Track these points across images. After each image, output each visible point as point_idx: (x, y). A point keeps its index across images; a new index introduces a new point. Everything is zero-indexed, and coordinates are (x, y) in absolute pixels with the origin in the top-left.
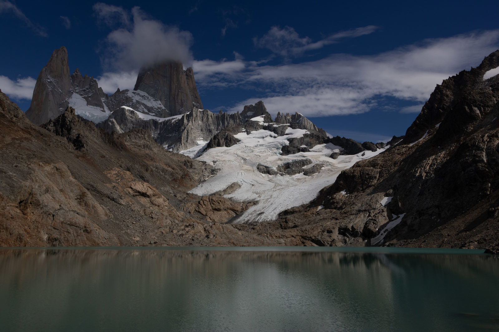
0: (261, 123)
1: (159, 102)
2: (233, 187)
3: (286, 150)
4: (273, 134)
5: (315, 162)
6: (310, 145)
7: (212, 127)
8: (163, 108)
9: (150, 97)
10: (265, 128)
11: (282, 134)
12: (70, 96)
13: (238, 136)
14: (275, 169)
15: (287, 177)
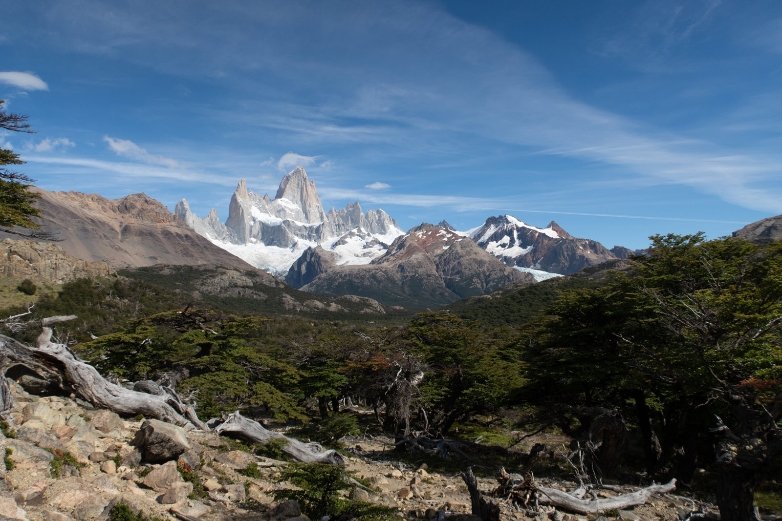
0: (356, 233)
1: (296, 205)
2: (347, 262)
3: (365, 247)
4: (360, 238)
5: (373, 252)
6: (373, 245)
7: (334, 231)
8: (299, 208)
9: (290, 202)
10: (358, 235)
11: (364, 239)
12: (251, 208)
13: (346, 240)
14: (360, 255)
15: (364, 258)
